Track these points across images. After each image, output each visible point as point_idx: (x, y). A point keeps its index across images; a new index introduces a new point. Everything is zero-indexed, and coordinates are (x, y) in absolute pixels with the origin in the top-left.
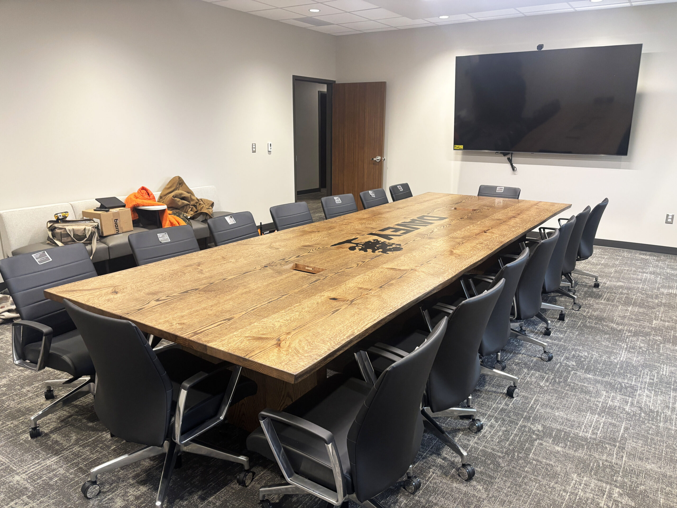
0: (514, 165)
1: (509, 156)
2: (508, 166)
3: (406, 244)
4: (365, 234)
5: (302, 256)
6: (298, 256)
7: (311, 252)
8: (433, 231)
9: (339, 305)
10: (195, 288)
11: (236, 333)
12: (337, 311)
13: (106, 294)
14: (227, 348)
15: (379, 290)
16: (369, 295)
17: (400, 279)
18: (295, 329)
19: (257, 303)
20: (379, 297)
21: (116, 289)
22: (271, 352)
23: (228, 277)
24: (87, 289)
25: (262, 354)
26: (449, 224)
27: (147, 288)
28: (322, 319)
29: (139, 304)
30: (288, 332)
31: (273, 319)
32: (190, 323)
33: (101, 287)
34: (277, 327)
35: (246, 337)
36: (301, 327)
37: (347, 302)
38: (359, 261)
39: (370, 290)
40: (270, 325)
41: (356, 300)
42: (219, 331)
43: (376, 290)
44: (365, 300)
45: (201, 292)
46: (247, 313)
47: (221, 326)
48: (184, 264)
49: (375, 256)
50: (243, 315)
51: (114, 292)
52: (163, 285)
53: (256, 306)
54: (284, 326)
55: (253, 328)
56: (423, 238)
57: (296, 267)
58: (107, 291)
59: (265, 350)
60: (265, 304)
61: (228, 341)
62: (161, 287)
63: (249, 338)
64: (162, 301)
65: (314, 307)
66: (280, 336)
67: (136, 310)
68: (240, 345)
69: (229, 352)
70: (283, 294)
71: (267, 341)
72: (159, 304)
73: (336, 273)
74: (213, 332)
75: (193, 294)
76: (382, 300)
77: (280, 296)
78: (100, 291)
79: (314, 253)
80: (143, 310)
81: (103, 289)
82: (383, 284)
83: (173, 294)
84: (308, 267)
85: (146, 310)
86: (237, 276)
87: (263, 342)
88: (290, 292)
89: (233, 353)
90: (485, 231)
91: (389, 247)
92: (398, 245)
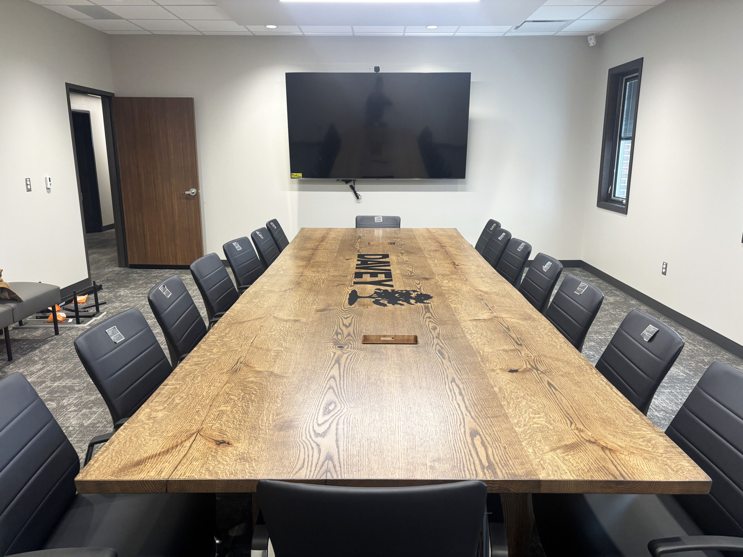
0: (357, 192)
1: (352, 183)
2: (351, 194)
3: (420, 289)
4: (352, 284)
5: (350, 324)
6: (344, 325)
7: (346, 317)
8: (408, 270)
9: (535, 376)
10: (325, 401)
11: (530, 450)
12: (552, 385)
13: (214, 450)
14: (571, 474)
15: (524, 348)
16: (533, 357)
17: (511, 330)
18: (571, 422)
19: (452, 400)
20: (545, 357)
21: (210, 437)
22: (626, 462)
23: (329, 373)
24: (159, 452)
25: (624, 468)
26: (406, 261)
27: (257, 421)
28: (566, 400)
29: (308, 451)
30: (573, 428)
31: (518, 416)
32: (446, 455)
33: (177, 442)
34: (549, 425)
35: (551, 451)
36: (571, 417)
37: (535, 371)
38: (423, 318)
39: (519, 351)
40: (535, 426)
41: (535, 366)
42: (507, 455)
43: (522, 349)
44: (544, 364)
45: (348, 404)
46: (472, 417)
47: (488, 446)
48: (222, 369)
49: (424, 308)
50: (475, 421)
51: (219, 443)
52: (267, 409)
53: (458, 404)
54: (552, 422)
55: (528, 435)
56: (419, 280)
57: (364, 341)
58: (201, 444)
59: (611, 461)
60: (463, 399)
61: (549, 464)
62: (275, 414)
63: (558, 451)
64: (328, 434)
65: (520, 387)
66: (580, 436)
67: (327, 461)
68: (575, 465)
69: (586, 479)
70: (450, 380)
71: (584, 448)
72: (337, 441)
73: (435, 337)
74: (503, 458)
75: (345, 410)
76: (558, 360)
77: (453, 383)
78: (191, 448)
79: (353, 318)
80: (336, 458)
81: (188, 444)
82: (513, 340)
83: (317, 419)
84: (384, 336)
85: (341, 456)
86: (340, 370)
87: (584, 450)
88: (449, 375)
89: (593, 479)
90: (454, 264)
91: (411, 295)
92: (414, 291)
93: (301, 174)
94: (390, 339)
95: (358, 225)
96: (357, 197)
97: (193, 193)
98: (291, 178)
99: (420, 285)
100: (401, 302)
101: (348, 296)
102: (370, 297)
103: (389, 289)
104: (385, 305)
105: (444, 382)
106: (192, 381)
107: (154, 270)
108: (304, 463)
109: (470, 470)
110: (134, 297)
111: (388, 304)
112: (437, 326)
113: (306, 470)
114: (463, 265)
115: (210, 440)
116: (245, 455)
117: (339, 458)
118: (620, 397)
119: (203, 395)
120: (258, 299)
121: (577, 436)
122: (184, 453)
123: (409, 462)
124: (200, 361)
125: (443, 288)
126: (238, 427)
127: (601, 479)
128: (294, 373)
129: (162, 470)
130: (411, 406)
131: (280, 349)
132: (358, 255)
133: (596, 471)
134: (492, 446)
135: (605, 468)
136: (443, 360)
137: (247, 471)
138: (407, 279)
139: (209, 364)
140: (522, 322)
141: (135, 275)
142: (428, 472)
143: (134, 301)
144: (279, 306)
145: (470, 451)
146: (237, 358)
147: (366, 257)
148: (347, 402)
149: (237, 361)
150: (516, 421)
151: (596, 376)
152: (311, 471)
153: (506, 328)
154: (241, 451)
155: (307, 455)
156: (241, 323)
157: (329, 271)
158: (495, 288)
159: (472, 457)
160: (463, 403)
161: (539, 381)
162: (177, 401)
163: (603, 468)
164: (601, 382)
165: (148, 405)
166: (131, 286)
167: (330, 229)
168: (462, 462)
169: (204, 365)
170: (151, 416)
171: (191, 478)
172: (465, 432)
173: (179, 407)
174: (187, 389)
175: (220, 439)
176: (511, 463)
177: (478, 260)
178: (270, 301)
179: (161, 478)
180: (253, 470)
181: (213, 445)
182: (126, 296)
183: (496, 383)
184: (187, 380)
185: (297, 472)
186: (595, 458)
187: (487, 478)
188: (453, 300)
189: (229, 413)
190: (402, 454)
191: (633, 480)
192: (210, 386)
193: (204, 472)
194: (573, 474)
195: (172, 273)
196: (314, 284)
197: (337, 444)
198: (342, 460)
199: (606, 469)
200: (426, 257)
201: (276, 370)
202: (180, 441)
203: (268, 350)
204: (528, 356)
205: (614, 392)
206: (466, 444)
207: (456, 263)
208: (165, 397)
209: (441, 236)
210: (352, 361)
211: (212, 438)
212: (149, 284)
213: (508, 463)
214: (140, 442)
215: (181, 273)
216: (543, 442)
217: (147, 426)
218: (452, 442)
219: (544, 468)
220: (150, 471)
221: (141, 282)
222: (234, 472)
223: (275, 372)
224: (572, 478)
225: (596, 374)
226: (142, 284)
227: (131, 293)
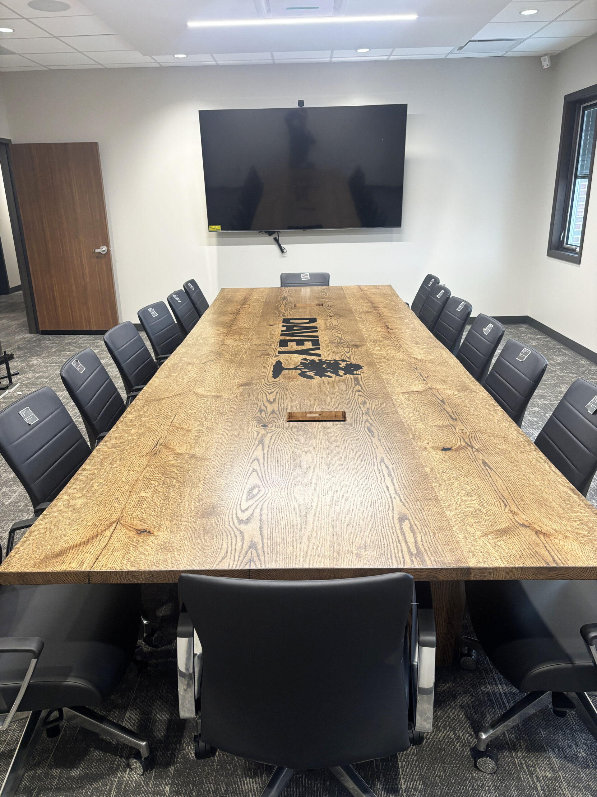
0: (282, 245)
1: (275, 235)
2: (275, 247)
3: (349, 358)
4: (277, 354)
5: (274, 400)
6: (268, 401)
7: (270, 391)
8: (337, 337)
9: (470, 455)
10: (248, 486)
11: (461, 536)
12: (487, 464)
13: (135, 540)
14: (502, 561)
15: (459, 423)
16: (468, 433)
17: (446, 403)
18: (505, 504)
19: (381, 483)
20: (482, 432)
21: (131, 526)
22: (560, 547)
23: (252, 454)
24: (79, 542)
25: (557, 553)
26: (335, 325)
27: (179, 507)
28: (501, 481)
29: (231, 539)
30: (507, 511)
31: (449, 499)
32: (373, 542)
33: (97, 532)
34: (482, 509)
35: (483, 536)
36: (505, 500)
37: (470, 449)
38: (353, 391)
39: (454, 426)
40: (467, 509)
41: (470, 443)
42: (436, 541)
43: (457, 424)
44: (480, 441)
45: (272, 488)
46: (401, 501)
47: (417, 531)
48: (141, 452)
49: (353, 380)
50: (404, 505)
51: (140, 532)
52: (189, 494)
53: (387, 487)
54: (485, 505)
55: (460, 520)
56: (348, 347)
57: (289, 418)
58: (122, 534)
59: (545, 546)
60: (392, 481)
61: (479, 550)
62: (197, 500)
63: (490, 537)
64: (251, 520)
65: (452, 467)
66: (513, 520)
67: (251, 550)
68: (507, 551)
69: (517, 565)
70: (379, 460)
71: (517, 532)
72: (261, 528)
73: (364, 413)
74: (432, 545)
75: (269, 495)
76: (495, 436)
77: (382, 464)
78: (112, 538)
79: (277, 393)
80: (259, 545)
81: (108, 533)
82: (447, 415)
83: (240, 504)
84: (311, 413)
85: (265, 544)
86: (263, 451)
87: (517, 535)
88: (378, 455)
89: (525, 565)
90: (388, 328)
91: (340, 366)
92: (343, 361)
93: (220, 226)
94: (317, 415)
95: (283, 284)
96: (282, 251)
97: (104, 251)
98: (209, 231)
99: (350, 353)
100: (328, 374)
101: (272, 367)
102: (296, 368)
103: (316, 359)
104: (311, 378)
105: (372, 463)
106: (111, 465)
107: (67, 336)
108: (227, 552)
109: (398, 558)
110: (47, 367)
111: (314, 377)
112: (367, 400)
113: (229, 560)
114: (397, 328)
115: (131, 529)
116: (167, 545)
117: (263, 546)
118: (558, 476)
119: (122, 481)
120: (177, 373)
121: (511, 519)
122: (105, 543)
123: (334, 550)
124: (117, 443)
125: (374, 356)
126: (159, 514)
127: (532, 565)
128: (216, 454)
129: (84, 561)
130: (337, 489)
131: (201, 429)
132: (284, 319)
133: (528, 557)
134: (421, 531)
135: (537, 553)
136: (372, 438)
137: (169, 561)
138: (336, 346)
139: (127, 446)
140: (457, 394)
141: (47, 342)
142: (354, 560)
143: (48, 370)
144: (199, 380)
145: (398, 537)
146: (156, 439)
147: (291, 321)
148: (271, 486)
149: (156, 442)
150: (447, 504)
151: (535, 453)
152: (234, 561)
153: (441, 400)
154: (162, 541)
155: (230, 543)
156: (160, 400)
157: (251, 339)
158: (431, 356)
159: (400, 543)
160: (392, 485)
161: (473, 460)
162: (96, 487)
163: (536, 554)
164: (540, 459)
165: (66, 492)
166: (44, 355)
167: (253, 289)
168: (389, 550)
169: (122, 448)
170: (70, 504)
171: (112, 570)
172: (393, 516)
173: (98, 494)
174: (106, 474)
175: (141, 528)
176: (440, 550)
177: (413, 323)
178: (189, 375)
179: (83, 570)
180: (176, 560)
181: (133, 535)
182: (39, 366)
183: (427, 463)
184: (106, 464)
185: (220, 562)
186: (528, 543)
187: (415, 566)
188: (385, 370)
189: (149, 499)
190: (328, 541)
191: (567, 566)
192: (129, 470)
193: (125, 563)
194: (504, 561)
195: (86, 339)
196: (236, 354)
197: (261, 531)
198: (266, 549)
199: (538, 555)
200: (356, 320)
201: (198, 452)
202: (100, 531)
203: (189, 430)
204: (463, 433)
205: (552, 470)
206: (394, 530)
207: (390, 326)
208: (84, 483)
209: (374, 294)
210: (277, 441)
211: (133, 527)
212: (63, 351)
213: (437, 550)
214: (60, 532)
215: (96, 339)
216: (474, 527)
217: (66, 515)
218: (380, 528)
219: (474, 555)
220: (72, 562)
221: (54, 350)
222: (155, 562)
223: (197, 454)
224: (503, 565)
225: (535, 451)
226: (55, 352)
227: (44, 362)
